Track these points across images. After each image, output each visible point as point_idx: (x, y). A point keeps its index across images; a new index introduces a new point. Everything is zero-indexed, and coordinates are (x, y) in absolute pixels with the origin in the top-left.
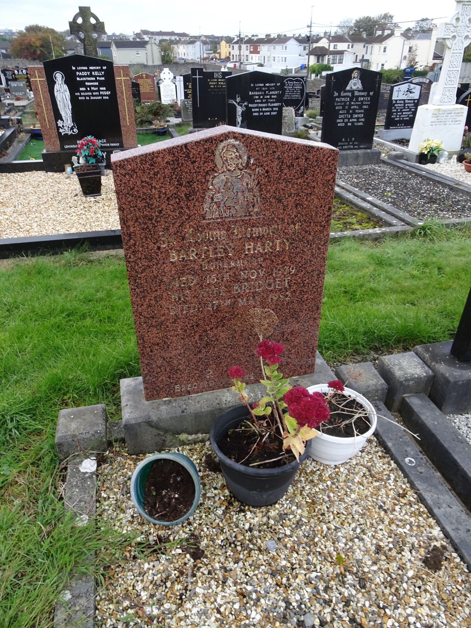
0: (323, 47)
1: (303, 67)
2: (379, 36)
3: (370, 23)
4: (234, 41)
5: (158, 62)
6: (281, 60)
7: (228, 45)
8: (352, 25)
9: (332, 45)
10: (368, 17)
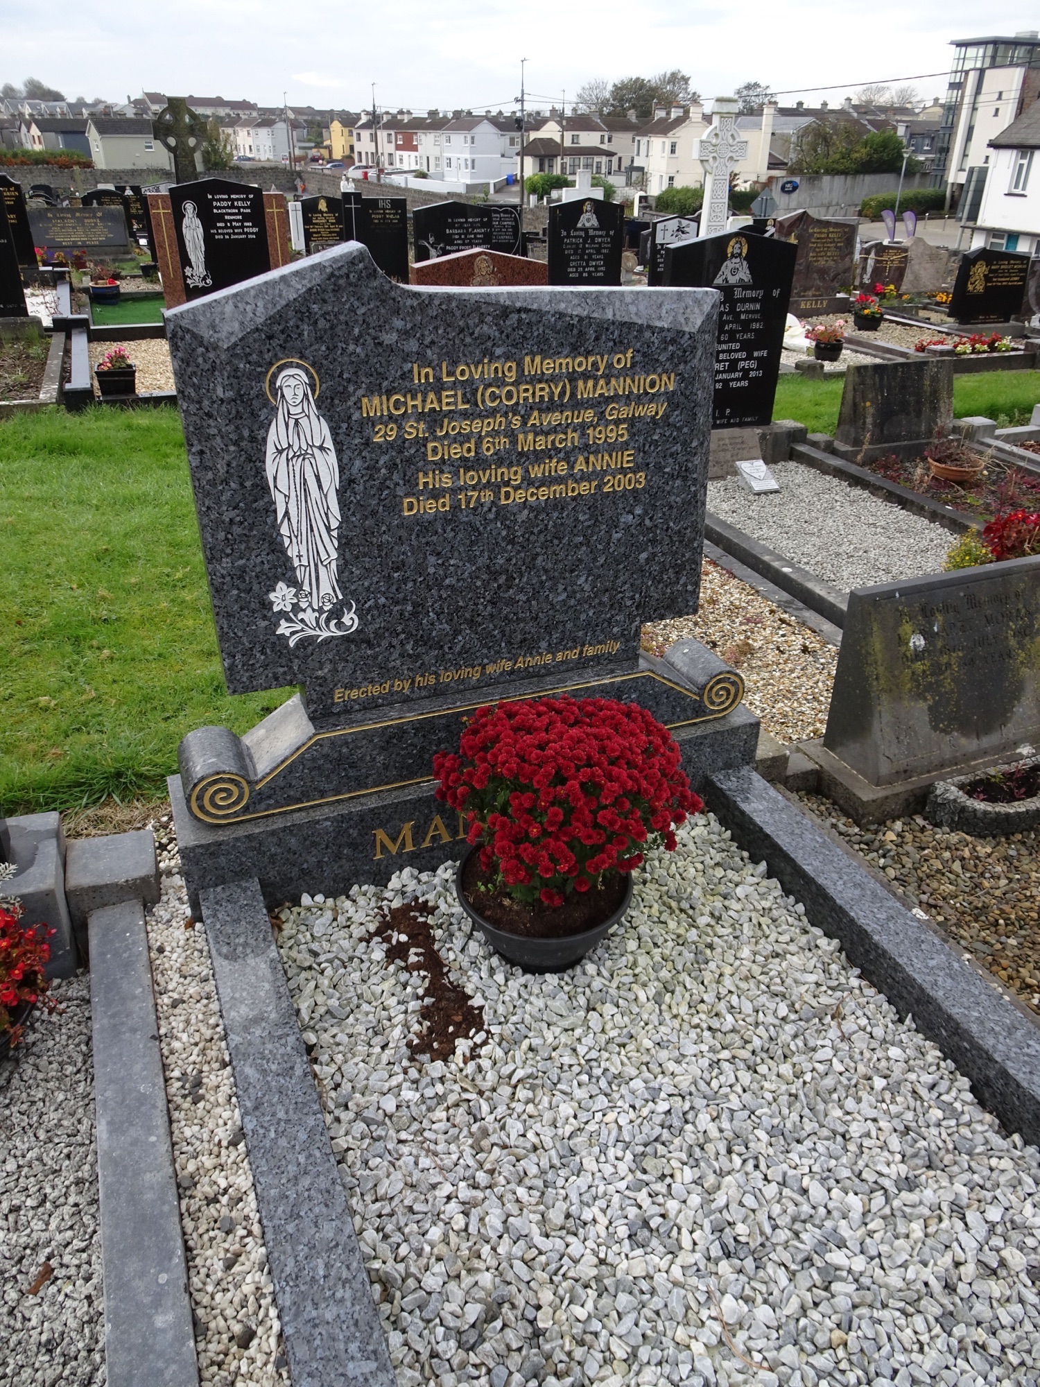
0: (551, 140)
1: (511, 181)
2: (661, 120)
3: (644, 91)
4: (360, 123)
6: (463, 165)
7: (346, 130)
8: (608, 95)
9: (568, 135)
10: (638, 79)
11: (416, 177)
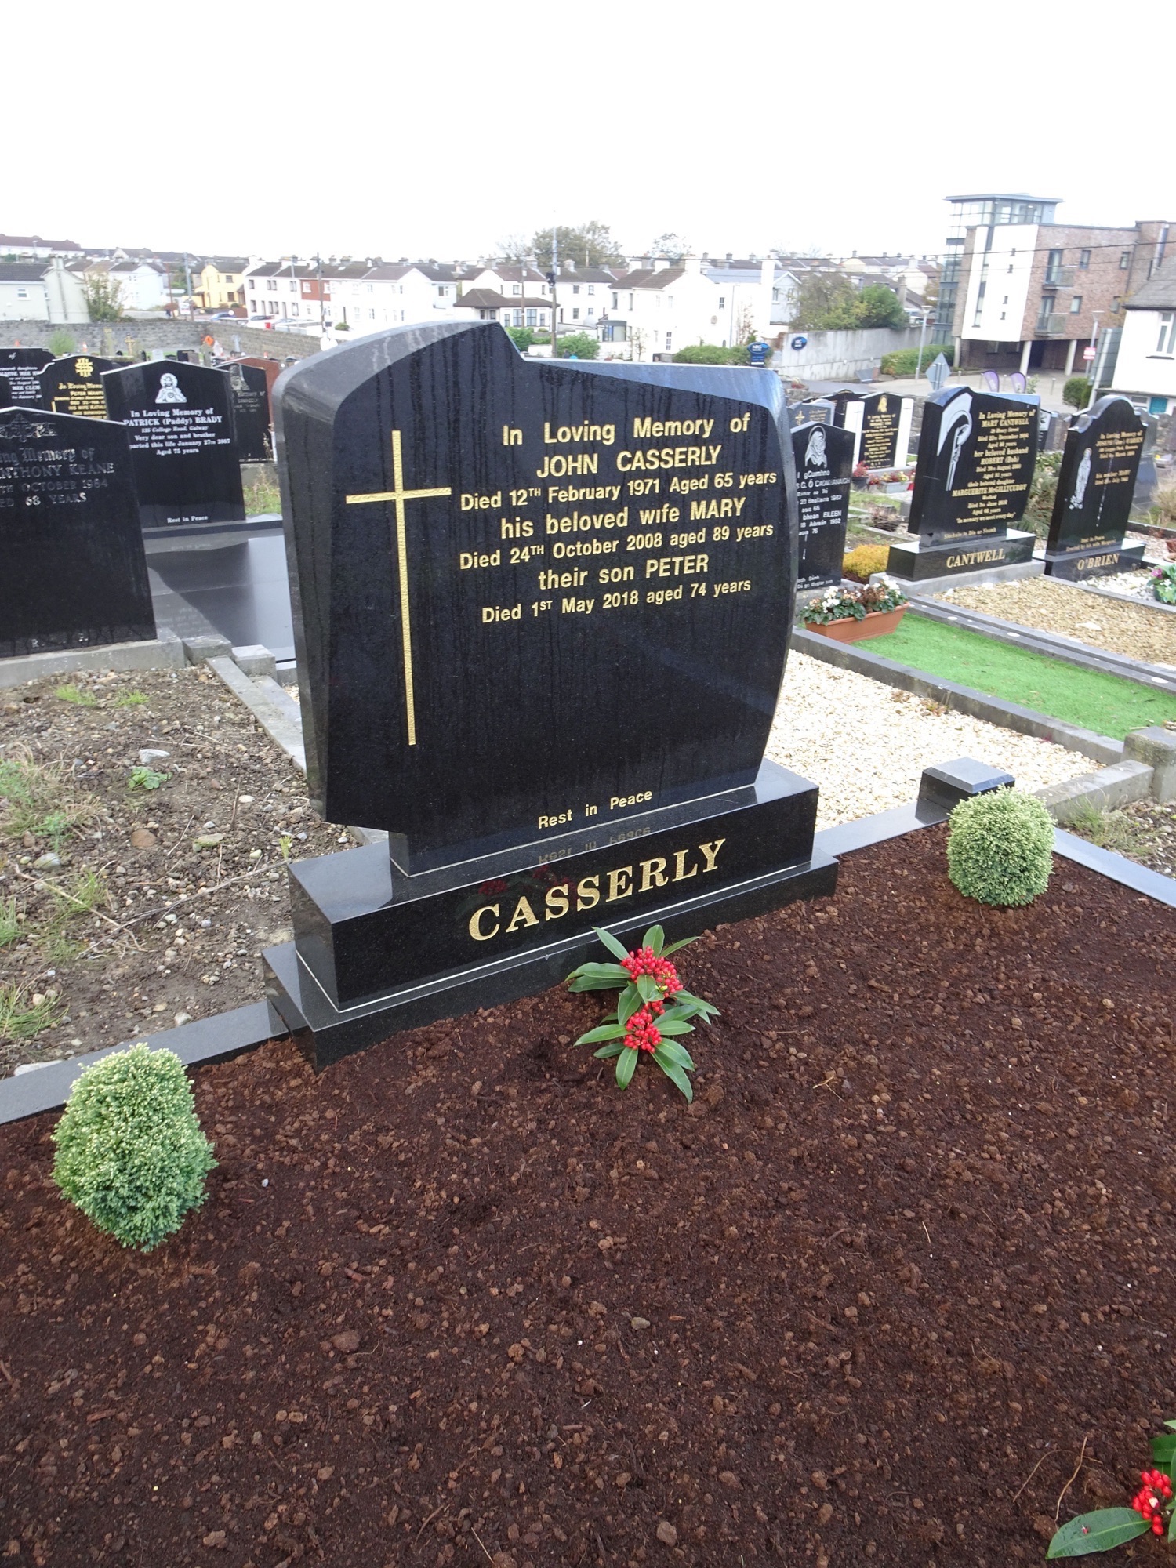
2: (641, 272)
4: (250, 269)
5: (79, 315)
7: (223, 276)
9: (509, 286)
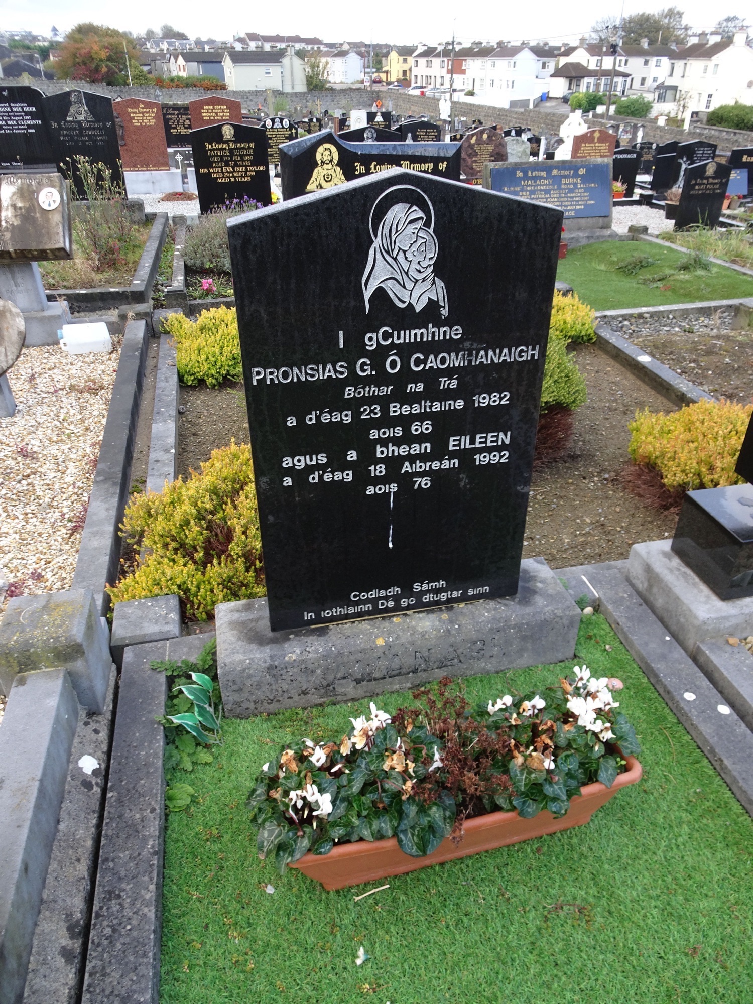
0: (577, 66)
1: (545, 98)
3: (650, 24)
4: (416, 53)
5: (301, 87)
8: (617, 25)
9: (594, 60)
11: (466, 95)
